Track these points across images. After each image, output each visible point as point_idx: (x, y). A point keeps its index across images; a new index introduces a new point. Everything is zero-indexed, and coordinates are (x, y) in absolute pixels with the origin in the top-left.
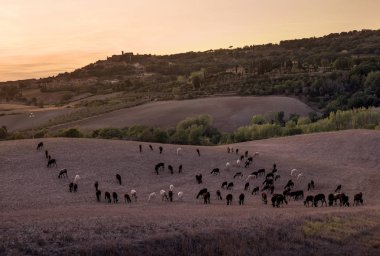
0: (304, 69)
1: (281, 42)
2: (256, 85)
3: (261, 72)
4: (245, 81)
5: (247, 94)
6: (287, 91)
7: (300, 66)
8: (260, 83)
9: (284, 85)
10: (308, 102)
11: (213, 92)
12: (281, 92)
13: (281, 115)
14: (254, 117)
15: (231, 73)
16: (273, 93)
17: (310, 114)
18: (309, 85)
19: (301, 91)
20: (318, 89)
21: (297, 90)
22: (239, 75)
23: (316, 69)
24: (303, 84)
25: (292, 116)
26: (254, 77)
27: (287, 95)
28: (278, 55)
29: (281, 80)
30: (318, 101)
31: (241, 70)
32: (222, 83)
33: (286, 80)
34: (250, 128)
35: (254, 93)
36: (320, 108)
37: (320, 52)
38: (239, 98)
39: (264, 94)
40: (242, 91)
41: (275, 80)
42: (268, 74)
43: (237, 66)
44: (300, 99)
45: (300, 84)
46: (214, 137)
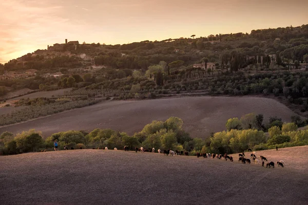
0: (284, 65)
1: (253, 32)
2: (228, 84)
3: (235, 68)
4: (216, 78)
5: (219, 94)
6: (265, 91)
7: (279, 62)
8: (233, 81)
9: (262, 84)
10: (289, 104)
11: (179, 91)
12: (259, 92)
13: (260, 119)
14: (230, 120)
15: (199, 69)
16: (249, 92)
17: (293, 118)
18: (290, 84)
19: (281, 91)
20: (300, 89)
21: (277, 90)
22: (209, 71)
23: (297, 66)
24: (283, 82)
25: (272, 120)
26: (227, 73)
27: (266, 95)
28: (250, 46)
29: (257, 78)
30: (301, 103)
31: (210, 65)
32: (188, 80)
33: (263, 78)
34: (228, 134)
35: (226, 93)
36: (303, 111)
37: (298, 44)
38: (210, 97)
39: (240, 94)
40: (213, 90)
41: (251, 78)
42: (242, 70)
43: (206, 61)
44: (280, 100)
45: (279, 83)
46: (186, 143)
